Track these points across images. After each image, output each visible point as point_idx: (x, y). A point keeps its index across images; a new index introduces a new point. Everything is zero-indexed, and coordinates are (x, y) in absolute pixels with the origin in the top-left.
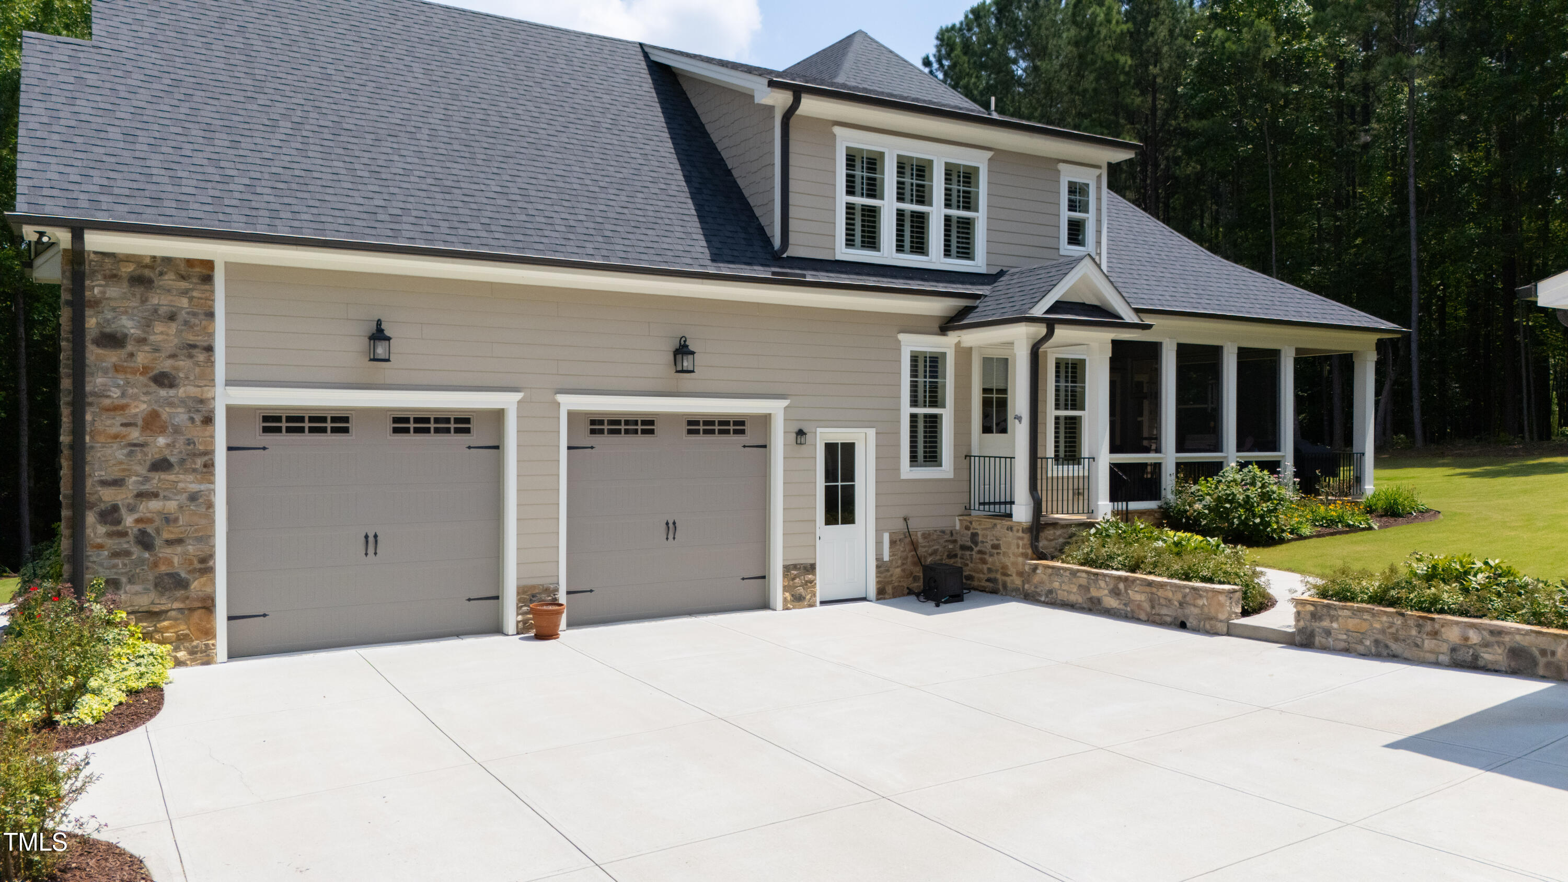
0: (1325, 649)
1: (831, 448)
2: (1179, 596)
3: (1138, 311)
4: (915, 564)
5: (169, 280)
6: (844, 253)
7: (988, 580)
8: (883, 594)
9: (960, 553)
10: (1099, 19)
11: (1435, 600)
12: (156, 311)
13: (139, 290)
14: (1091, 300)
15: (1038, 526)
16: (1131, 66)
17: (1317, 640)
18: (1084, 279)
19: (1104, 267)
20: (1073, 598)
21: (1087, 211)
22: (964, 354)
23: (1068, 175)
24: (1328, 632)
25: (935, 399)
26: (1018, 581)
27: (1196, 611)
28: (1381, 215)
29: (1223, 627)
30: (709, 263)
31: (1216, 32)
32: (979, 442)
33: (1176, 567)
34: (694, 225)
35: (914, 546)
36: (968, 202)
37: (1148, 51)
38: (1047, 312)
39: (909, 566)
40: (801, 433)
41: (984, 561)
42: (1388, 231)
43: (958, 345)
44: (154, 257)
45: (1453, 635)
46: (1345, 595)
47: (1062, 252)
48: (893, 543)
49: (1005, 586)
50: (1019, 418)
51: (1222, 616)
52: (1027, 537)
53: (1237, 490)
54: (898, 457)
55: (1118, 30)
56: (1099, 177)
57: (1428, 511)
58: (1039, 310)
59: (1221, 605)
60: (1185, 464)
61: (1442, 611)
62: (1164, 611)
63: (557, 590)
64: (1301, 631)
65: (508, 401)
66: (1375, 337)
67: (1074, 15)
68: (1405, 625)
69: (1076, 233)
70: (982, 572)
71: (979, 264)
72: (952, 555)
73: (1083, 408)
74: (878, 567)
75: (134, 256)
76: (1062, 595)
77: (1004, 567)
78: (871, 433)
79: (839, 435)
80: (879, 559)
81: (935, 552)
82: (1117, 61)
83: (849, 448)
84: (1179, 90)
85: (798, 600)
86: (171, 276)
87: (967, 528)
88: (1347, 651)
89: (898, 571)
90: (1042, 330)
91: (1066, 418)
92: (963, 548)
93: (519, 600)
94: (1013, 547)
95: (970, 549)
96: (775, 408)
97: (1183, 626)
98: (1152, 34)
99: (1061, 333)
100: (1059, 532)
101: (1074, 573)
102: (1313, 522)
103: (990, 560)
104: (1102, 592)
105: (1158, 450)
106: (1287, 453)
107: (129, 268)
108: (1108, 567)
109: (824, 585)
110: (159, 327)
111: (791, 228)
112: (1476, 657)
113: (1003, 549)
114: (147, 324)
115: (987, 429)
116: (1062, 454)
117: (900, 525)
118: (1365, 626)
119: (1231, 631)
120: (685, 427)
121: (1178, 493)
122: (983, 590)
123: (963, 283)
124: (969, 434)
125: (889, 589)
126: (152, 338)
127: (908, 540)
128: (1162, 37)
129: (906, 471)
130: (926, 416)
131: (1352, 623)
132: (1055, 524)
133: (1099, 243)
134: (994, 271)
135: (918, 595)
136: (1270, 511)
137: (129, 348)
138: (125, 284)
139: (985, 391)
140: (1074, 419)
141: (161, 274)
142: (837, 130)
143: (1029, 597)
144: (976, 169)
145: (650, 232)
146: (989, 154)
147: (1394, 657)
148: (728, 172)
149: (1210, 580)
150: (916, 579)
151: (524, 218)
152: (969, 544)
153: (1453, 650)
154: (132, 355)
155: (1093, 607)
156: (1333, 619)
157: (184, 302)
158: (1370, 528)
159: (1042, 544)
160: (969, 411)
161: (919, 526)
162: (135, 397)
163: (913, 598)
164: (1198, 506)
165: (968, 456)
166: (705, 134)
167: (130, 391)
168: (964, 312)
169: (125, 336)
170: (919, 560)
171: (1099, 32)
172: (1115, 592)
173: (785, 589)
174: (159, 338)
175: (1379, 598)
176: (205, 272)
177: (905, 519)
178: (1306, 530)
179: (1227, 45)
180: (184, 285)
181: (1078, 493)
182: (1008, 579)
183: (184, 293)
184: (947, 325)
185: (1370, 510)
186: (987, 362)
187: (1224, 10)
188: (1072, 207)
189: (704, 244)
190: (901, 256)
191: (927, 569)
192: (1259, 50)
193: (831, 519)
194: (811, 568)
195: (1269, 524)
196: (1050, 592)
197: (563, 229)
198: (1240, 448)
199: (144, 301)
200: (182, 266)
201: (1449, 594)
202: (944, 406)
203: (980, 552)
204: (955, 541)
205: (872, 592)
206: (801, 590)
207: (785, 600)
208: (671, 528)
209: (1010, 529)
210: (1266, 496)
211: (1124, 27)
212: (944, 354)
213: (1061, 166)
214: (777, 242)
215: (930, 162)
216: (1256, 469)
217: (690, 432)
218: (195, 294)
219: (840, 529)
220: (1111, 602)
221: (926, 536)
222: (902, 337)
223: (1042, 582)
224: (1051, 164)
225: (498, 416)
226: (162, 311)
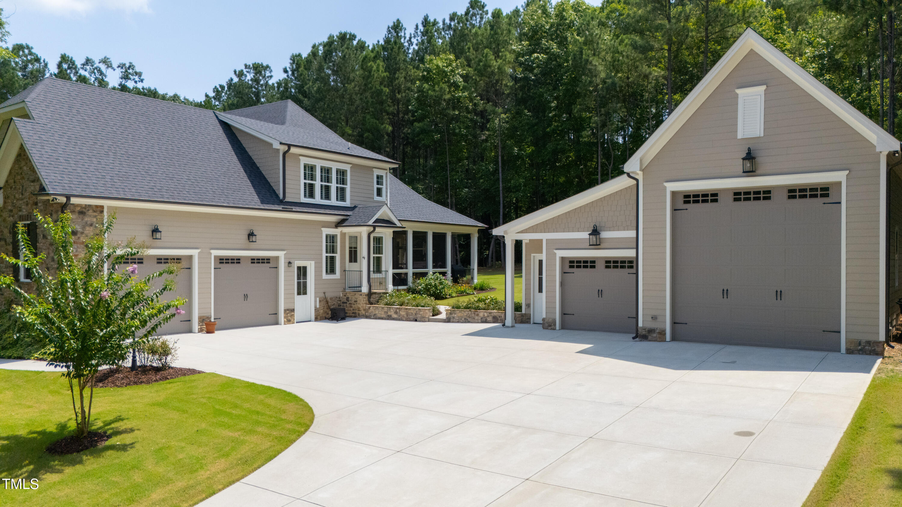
0: (453, 322)
1: (299, 268)
2: (415, 312)
3: (399, 220)
4: (327, 309)
5: (90, 212)
6: (304, 200)
7: (353, 313)
8: (316, 319)
9: (342, 305)
10: (373, 69)
11: (478, 307)
12: (86, 223)
13: (81, 216)
14: (386, 218)
15: (370, 294)
16: (388, 93)
17: (451, 320)
18: (384, 212)
19: (389, 205)
20: (382, 316)
21: (382, 185)
22: (343, 235)
23: (377, 172)
24: (454, 318)
25: (333, 250)
26: (364, 312)
27: (420, 316)
28: (489, 170)
29: (427, 319)
30: (260, 204)
31: (425, 85)
32: (349, 266)
33: (414, 303)
34: (252, 190)
35: (327, 302)
36: (343, 182)
37: (396, 85)
38: (373, 223)
39: (326, 310)
40: (290, 263)
41: (351, 307)
42: (492, 177)
43: (341, 232)
44: (86, 205)
45: (481, 314)
46: (458, 307)
47: (375, 199)
48: (320, 301)
49: (359, 314)
50: (364, 258)
51: (427, 316)
52: (367, 297)
53: (432, 281)
54: (322, 271)
55: (382, 75)
56: (387, 173)
57: (493, 288)
58: (371, 222)
59: (427, 313)
60: (416, 273)
61: (480, 309)
62: (411, 317)
63: (211, 318)
64: (447, 318)
65: (195, 253)
66: (477, 228)
67: (362, 65)
68: (471, 313)
69: (379, 192)
70: (350, 310)
71: (347, 203)
72: (340, 305)
73: (382, 254)
74: (315, 310)
75: (80, 204)
76: (379, 315)
77: (359, 308)
78: (313, 263)
79: (302, 264)
80: (315, 307)
81: (334, 304)
82: (382, 90)
83: (305, 268)
84: (410, 107)
85: (289, 321)
86: (91, 211)
87: (345, 296)
88: (458, 322)
89: (322, 311)
90: (372, 229)
91: (377, 257)
92: (343, 303)
93: (199, 321)
94: (362, 302)
95: (346, 303)
96: (281, 254)
97: (416, 320)
98: (398, 79)
99: (377, 229)
100: (377, 296)
101: (383, 308)
102: (456, 292)
103: (353, 306)
104: (392, 313)
105: (406, 268)
106: (449, 269)
107: (78, 209)
108: (393, 305)
109: (297, 315)
110: (87, 228)
111: (286, 191)
112: (486, 320)
113: (358, 302)
114: (84, 227)
115: (351, 261)
116: (375, 270)
117: (322, 295)
118: (462, 315)
119: (429, 321)
120: (250, 261)
121: (414, 282)
122: (351, 317)
123: (343, 210)
124: (345, 263)
125: (319, 317)
126: (85, 232)
127: (325, 300)
128: (401, 81)
129: (325, 276)
130: (330, 257)
131: (459, 314)
132: (375, 293)
133: (387, 196)
134: (353, 206)
135: (329, 319)
136: (442, 288)
137: (79, 235)
138: (77, 214)
139: (350, 248)
140: (379, 257)
141: (88, 210)
142: (301, 158)
143: (367, 317)
144: (346, 171)
145: (239, 193)
146: (351, 165)
147: (469, 322)
148: (258, 168)
149: (424, 306)
150: (328, 314)
151: (199, 189)
152: (346, 301)
153: (482, 319)
154: (79, 238)
155: (389, 318)
156: (455, 314)
157: (95, 220)
158: (474, 294)
159: (372, 299)
160: (345, 255)
161: (329, 295)
162: (80, 252)
163: (327, 320)
164: (420, 287)
165: (345, 271)
166: (246, 152)
167: (79, 250)
168: (343, 221)
169: (77, 231)
170: (329, 307)
171: (374, 75)
172: (396, 313)
173: (285, 317)
174: (88, 232)
175: (467, 307)
176: (101, 209)
177: (324, 293)
178: (454, 295)
179: (430, 92)
180: (95, 214)
181: (381, 283)
182: (360, 312)
183: (95, 216)
184: (338, 224)
185: (475, 289)
186: (351, 237)
187: (427, 74)
188: (378, 184)
189: (257, 197)
190: (322, 201)
191: (332, 310)
192: (442, 95)
193: (299, 293)
194: (293, 310)
195: (442, 292)
196: (375, 315)
197: (212, 193)
198: (434, 267)
199: (82, 220)
200: (94, 208)
201: (481, 305)
202: (337, 253)
203: (350, 304)
204: (340, 301)
205: (313, 317)
206: (290, 318)
207: (285, 321)
208: (246, 296)
209: (361, 295)
210: (441, 283)
211: (385, 74)
212: (337, 235)
213: (374, 169)
214: (281, 196)
215: (331, 168)
216: (438, 274)
217: (252, 263)
218: (99, 217)
219: (302, 297)
220: (395, 316)
221: (331, 299)
222: (323, 229)
223: (372, 312)
224: (371, 168)
225: (190, 257)
226: (89, 223)
